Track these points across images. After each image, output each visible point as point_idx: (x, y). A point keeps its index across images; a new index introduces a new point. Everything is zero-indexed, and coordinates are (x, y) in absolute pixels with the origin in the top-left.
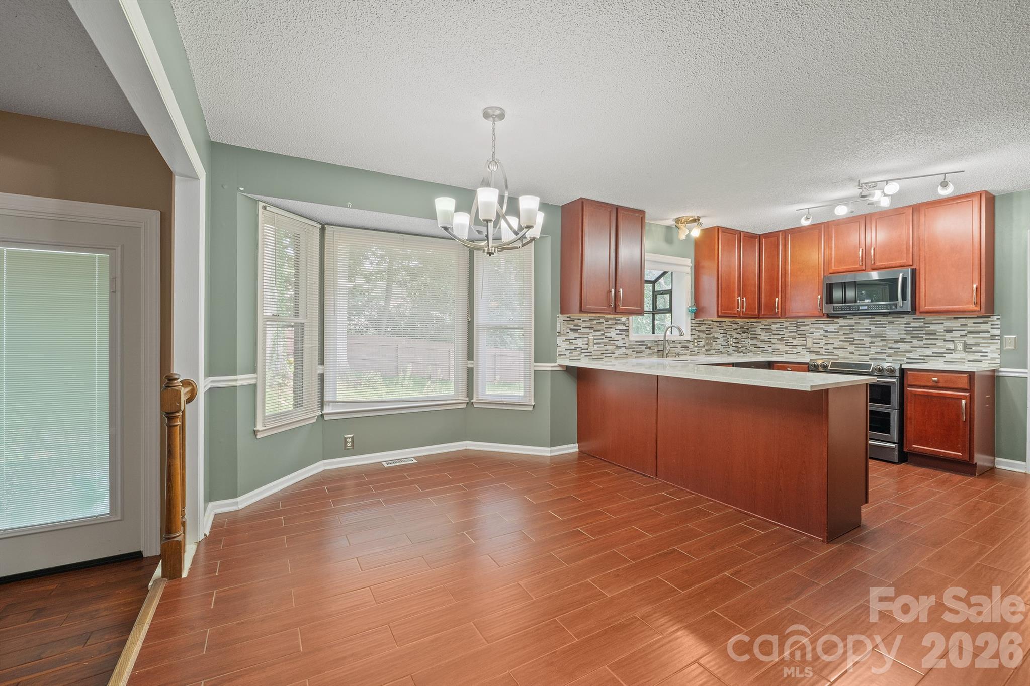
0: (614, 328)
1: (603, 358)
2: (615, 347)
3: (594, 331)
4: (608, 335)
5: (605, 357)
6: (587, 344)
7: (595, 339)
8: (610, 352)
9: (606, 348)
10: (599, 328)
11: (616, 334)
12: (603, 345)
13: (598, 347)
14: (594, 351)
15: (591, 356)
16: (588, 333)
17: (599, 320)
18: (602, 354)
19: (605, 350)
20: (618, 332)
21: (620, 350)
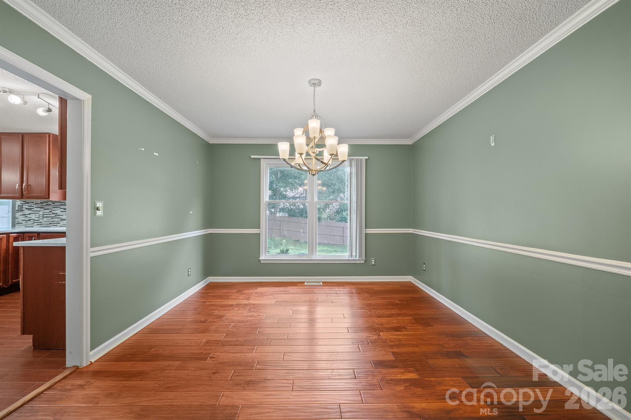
0: (59, 208)
1: (50, 226)
2: (60, 219)
3: (44, 209)
4: (55, 212)
5: (52, 225)
6: (38, 217)
7: (44, 214)
8: (56, 222)
9: (54, 220)
10: (47, 207)
11: (61, 211)
12: (50, 218)
13: (47, 219)
14: (44, 221)
15: (42, 224)
16: (39, 211)
17: (48, 203)
18: (50, 223)
19: (52, 221)
20: (63, 210)
21: (64, 221)
